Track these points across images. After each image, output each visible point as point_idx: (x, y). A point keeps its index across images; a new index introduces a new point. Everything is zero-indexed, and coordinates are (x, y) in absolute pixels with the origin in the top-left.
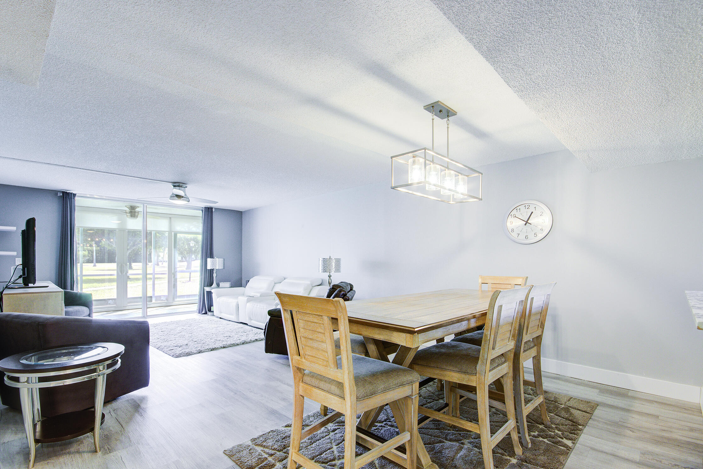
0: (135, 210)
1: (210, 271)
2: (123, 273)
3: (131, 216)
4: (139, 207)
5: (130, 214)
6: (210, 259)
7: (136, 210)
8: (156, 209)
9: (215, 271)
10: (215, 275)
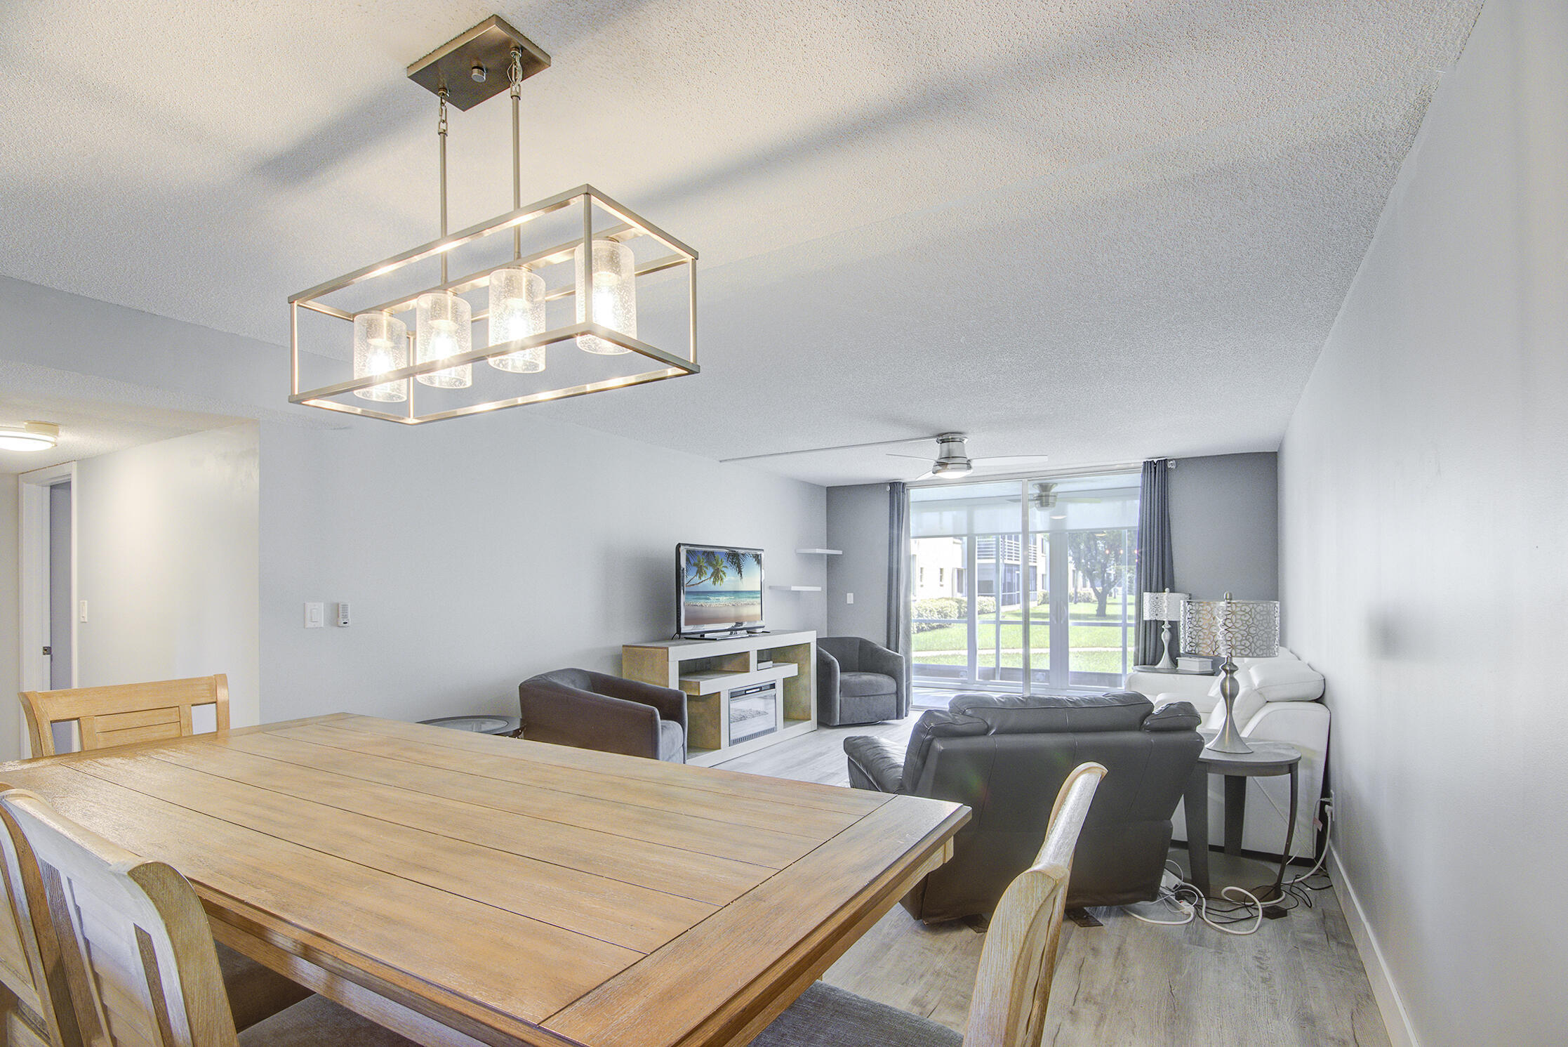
0: (1049, 491)
1: (1148, 624)
2: (1061, 619)
3: (1042, 505)
4: (1056, 484)
5: (1039, 502)
6: (1148, 593)
7: (1052, 491)
8: (1092, 481)
9: (1166, 626)
10: (1165, 637)
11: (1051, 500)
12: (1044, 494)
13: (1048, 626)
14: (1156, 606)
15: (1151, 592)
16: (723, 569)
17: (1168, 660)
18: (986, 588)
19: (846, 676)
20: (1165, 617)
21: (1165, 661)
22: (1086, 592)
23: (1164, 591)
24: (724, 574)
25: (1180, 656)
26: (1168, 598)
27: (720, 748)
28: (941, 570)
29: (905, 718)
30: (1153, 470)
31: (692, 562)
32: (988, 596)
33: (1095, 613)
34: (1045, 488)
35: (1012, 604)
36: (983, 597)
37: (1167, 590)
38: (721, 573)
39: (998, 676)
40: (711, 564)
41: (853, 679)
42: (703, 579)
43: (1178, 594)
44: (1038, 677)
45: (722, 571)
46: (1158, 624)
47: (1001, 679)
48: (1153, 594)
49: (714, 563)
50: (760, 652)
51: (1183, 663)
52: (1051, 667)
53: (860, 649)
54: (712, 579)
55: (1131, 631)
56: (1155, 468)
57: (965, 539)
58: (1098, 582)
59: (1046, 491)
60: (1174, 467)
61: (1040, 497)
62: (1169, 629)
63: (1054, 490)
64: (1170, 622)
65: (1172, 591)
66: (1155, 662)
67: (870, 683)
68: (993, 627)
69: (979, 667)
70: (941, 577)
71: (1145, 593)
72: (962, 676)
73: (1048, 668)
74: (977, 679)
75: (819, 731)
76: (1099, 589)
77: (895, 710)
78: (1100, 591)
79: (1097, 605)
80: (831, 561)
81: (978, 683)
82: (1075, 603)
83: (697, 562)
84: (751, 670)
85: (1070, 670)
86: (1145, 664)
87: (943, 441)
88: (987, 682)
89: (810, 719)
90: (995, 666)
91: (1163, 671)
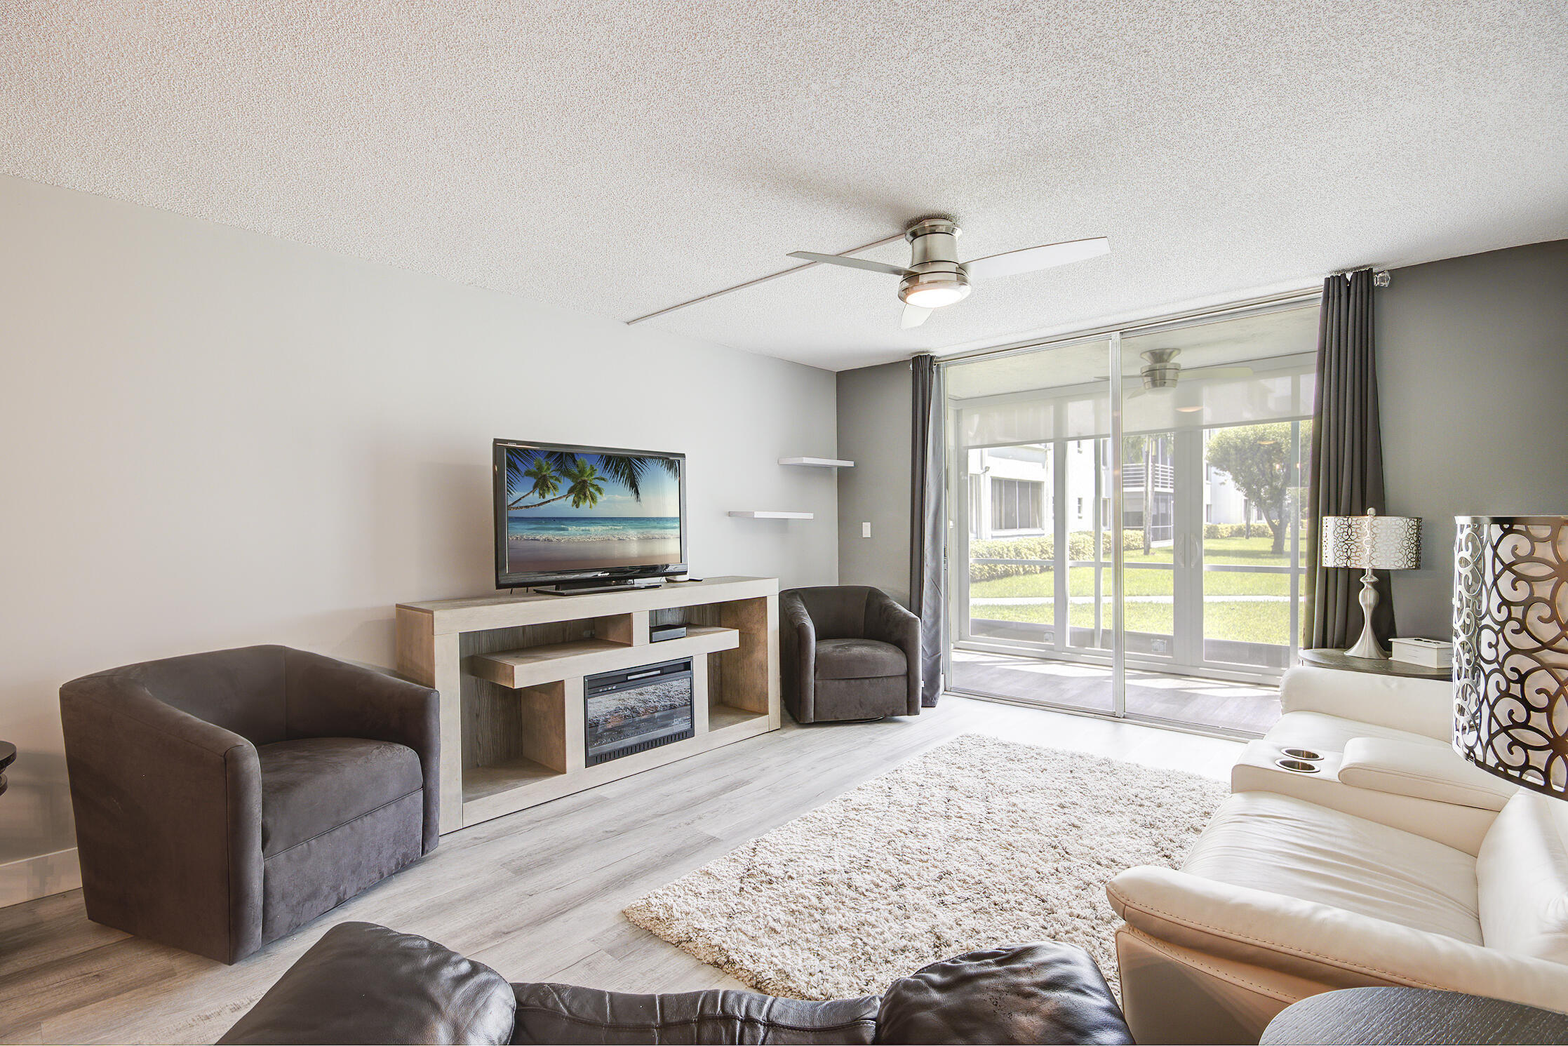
0: (1168, 362)
2: (1190, 562)
3: (1154, 384)
4: (1179, 352)
5: (1149, 379)
7: (1172, 362)
9: (1368, 580)
10: (1367, 598)
11: (1169, 374)
12: (1158, 366)
13: (1172, 572)
14: (1348, 542)
15: (1337, 514)
16: (596, 482)
17: (1371, 640)
18: (1136, 520)
19: (829, 647)
20: (1364, 561)
21: (1364, 646)
22: (1261, 525)
23: (1364, 513)
24: (599, 490)
25: (1396, 637)
26: (1372, 527)
27: (565, 773)
28: (1080, 500)
29: (923, 711)
30: (1344, 292)
31: (523, 469)
32: (1137, 529)
33: (1271, 549)
34: (1159, 356)
35: (1166, 539)
36: (1129, 531)
37: (1371, 511)
38: (591, 489)
39: (1098, 643)
40: (567, 474)
41: (838, 653)
42: (548, 497)
43: (1394, 518)
44: (1155, 645)
45: (593, 485)
46: (1351, 577)
47: (1102, 647)
48: (1340, 520)
49: (575, 471)
50: (654, 614)
51: (1404, 650)
52: (1174, 634)
53: (868, 605)
54: (571, 498)
55: (1303, 579)
56: (1349, 289)
57: (1051, 445)
58: (1274, 513)
59: (1160, 362)
60: (1387, 284)
61: (1151, 372)
62: (1374, 585)
63: (1176, 360)
64: (1376, 572)
65: (1381, 512)
66: (1346, 641)
67: (862, 660)
68: (1092, 570)
69: (1070, 628)
70: (1079, 508)
71: (1324, 518)
72: (1047, 640)
73: (1171, 633)
74: (1068, 645)
75: (785, 730)
76: (1276, 522)
77: (905, 701)
78: (1276, 524)
79: (1273, 540)
80: (844, 478)
81: (1068, 650)
82: (1247, 538)
83: (533, 469)
84: (634, 643)
85: (1205, 637)
86: (1324, 646)
87: (914, 235)
88: (1081, 650)
89: (766, 713)
90: (1093, 627)
91: (1360, 665)
